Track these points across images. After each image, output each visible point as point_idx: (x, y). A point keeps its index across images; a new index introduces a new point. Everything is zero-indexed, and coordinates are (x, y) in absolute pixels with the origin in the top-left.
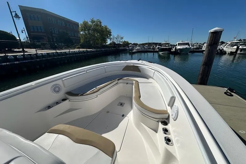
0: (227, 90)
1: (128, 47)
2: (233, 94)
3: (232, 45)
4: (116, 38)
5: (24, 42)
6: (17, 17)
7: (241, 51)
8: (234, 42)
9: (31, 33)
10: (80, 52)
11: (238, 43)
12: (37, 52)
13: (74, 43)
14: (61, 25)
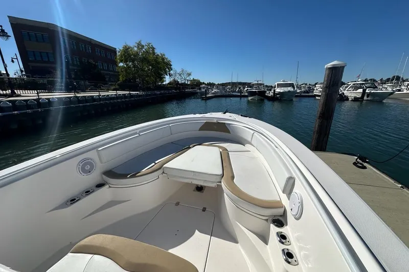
0: (357, 159)
1: (200, 89)
2: (365, 164)
3: (356, 87)
4: (180, 75)
5: (16, 79)
6: (3, 36)
7: (368, 97)
8: (358, 83)
9: (29, 64)
10: (118, 97)
11: (363, 84)
12: (38, 96)
13: (106, 81)
14: (84, 50)
